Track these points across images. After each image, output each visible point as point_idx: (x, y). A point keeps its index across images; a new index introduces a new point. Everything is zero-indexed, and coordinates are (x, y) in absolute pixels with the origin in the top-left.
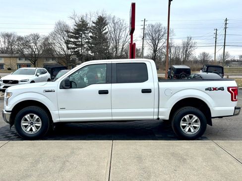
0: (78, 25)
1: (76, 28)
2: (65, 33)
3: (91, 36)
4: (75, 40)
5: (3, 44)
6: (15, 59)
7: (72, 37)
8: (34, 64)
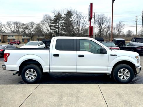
0: (56, 16)
1: (55, 18)
2: (49, 21)
3: (63, 23)
4: (55, 25)
5: (14, 28)
6: (21, 36)
7: (53, 23)
8: (32, 39)
